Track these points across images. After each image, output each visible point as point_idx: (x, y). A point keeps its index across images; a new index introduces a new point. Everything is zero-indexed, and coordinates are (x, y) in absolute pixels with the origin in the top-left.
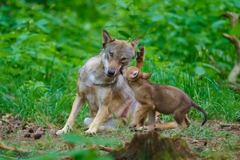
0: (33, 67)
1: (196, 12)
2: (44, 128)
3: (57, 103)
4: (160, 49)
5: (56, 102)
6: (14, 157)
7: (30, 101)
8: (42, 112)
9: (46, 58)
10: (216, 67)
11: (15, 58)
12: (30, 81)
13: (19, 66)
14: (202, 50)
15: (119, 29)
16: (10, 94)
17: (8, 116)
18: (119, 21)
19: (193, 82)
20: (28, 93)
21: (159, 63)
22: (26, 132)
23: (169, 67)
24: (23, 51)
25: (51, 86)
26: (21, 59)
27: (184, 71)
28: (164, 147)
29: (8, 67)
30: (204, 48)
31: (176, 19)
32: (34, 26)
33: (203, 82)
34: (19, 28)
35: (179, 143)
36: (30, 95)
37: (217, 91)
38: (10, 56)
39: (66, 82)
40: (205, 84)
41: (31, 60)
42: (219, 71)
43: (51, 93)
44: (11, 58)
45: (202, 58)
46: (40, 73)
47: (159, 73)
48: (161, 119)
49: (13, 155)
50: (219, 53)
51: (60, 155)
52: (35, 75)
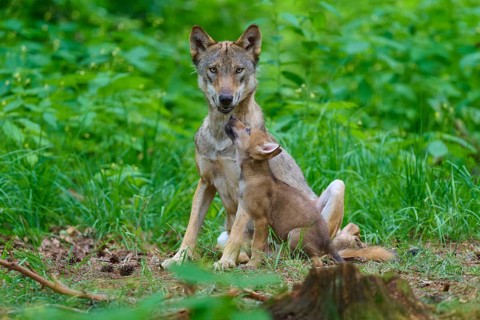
0: (119, 138)
1: (431, 37)
2: (139, 254)
3: (163, 208)
4: (362, 106)
5: (162, 204)
6: (80, 308)
7: (112, 203)
8: (135, 224)
9: (144, 121)
10: (469, 142)
11: (84, 119)
12: (113, 165)
13: (92, 136)
14: (443, 109)
15: (283, 68)
16: (74, 190)
17: (70, 230)
18: (282, 52)
19: (424, 169)
20: (110, 188)
21: (360, 133)
22: (105, 261)
23: (378, 141)
24: (101, 107)
25: (153, 175)
26: (97, 122)
27: (407, 149)
28: (366, 293)
29: (72, 138)
30: (445, 106)
31: (394, 49)
32: (122, 60)
33: (444, 170)
34: (93, 64)
35: (395, 285)
36: (113, 190)
37: (469, 187)
38: (77, 118)
39: (181, 168)
40: (448, 173)
41: (115, 125)
42: (474, 150)
43: (152, 188)
44: (78, 121)
45: (442, 123)
46: (132, 149)
47: (359, 152)
48: (363, 239)
49: (80, 306)
50: (475, 114)
51: (168, 305)
52: (123, 154)
